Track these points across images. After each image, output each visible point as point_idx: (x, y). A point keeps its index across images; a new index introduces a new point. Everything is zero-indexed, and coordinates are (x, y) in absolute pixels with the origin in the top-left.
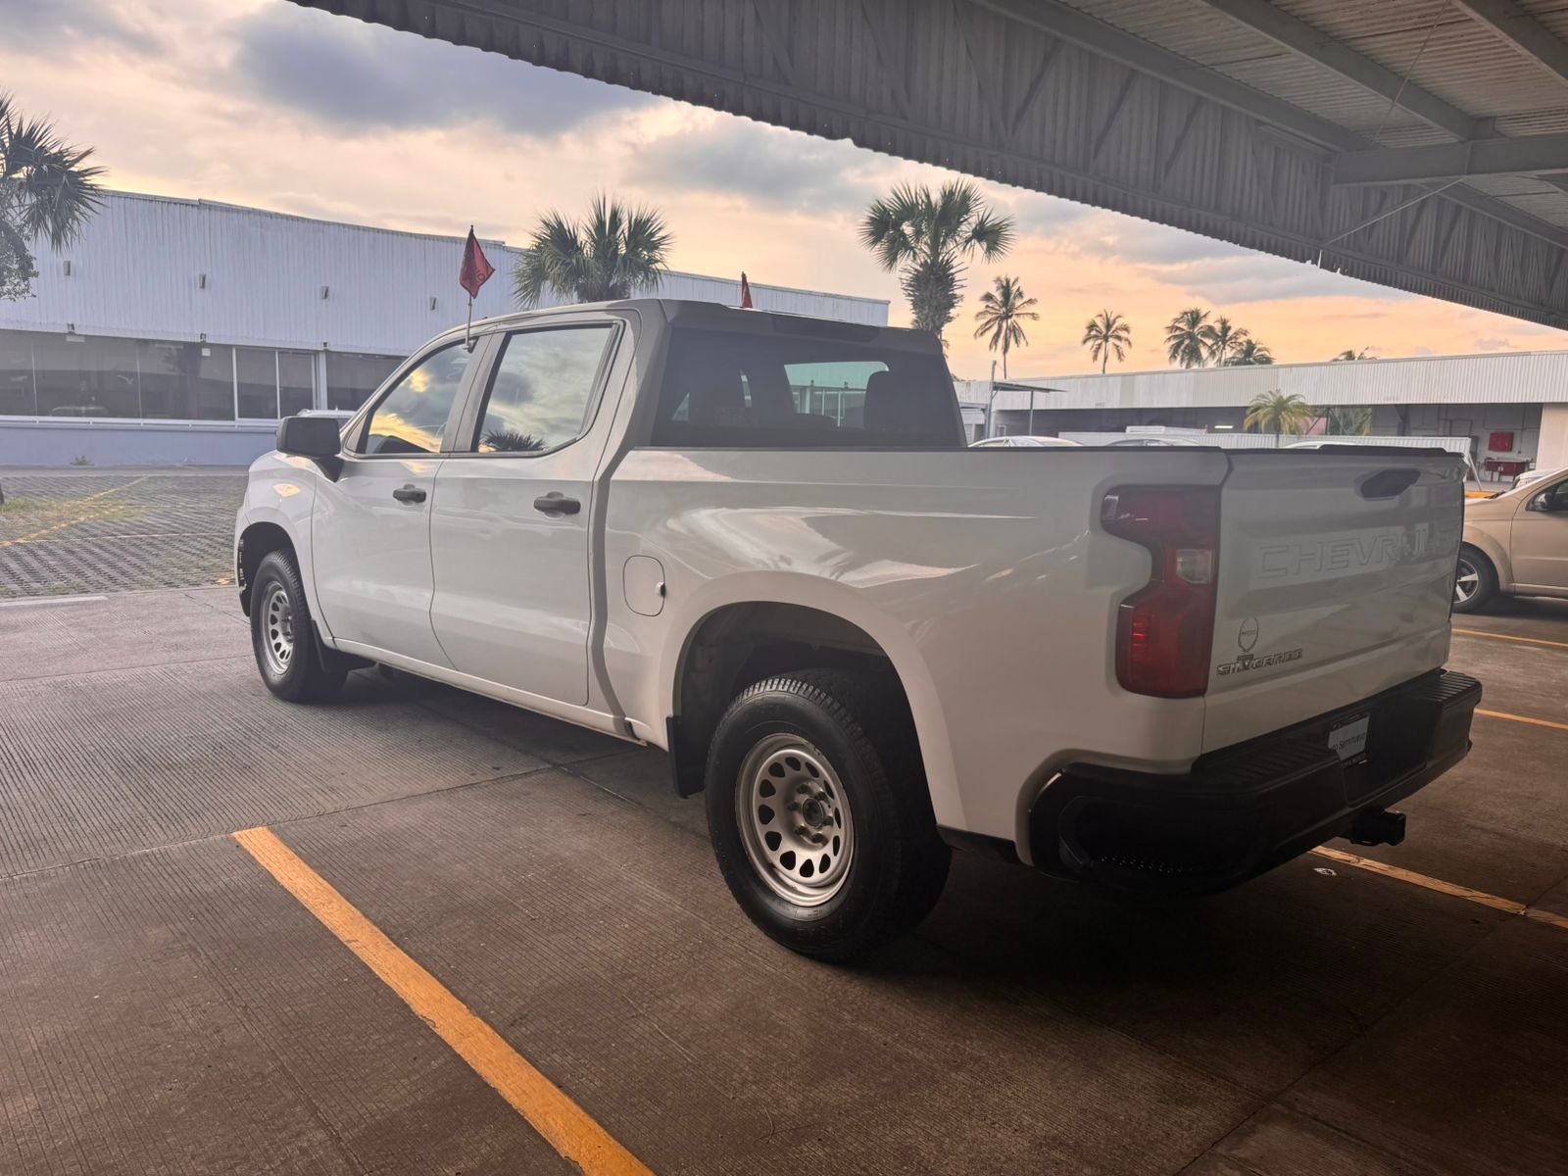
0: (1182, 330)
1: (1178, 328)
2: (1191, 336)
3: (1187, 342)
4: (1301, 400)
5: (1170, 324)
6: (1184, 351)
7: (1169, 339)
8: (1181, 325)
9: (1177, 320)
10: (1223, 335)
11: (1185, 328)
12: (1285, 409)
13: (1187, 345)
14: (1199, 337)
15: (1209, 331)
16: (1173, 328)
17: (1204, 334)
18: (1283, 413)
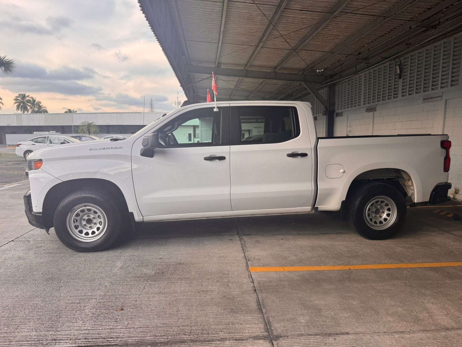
0: (20, 100)
1: (18, 100)
2: (23, 103)
3: (22, 104)
4: (95, 124)
5: (15, 98)
6: (21, 107)
7: (15, 103)
8: (19, 99)
9: (17, 97)
10: (33, 102)
11: (21, 100)
12: (91, 126)
13: (22, 106)
14: (26, 103)
15: (29, 101)
16: (16, 99)
17: (28, 102)
18: (91, 128)
